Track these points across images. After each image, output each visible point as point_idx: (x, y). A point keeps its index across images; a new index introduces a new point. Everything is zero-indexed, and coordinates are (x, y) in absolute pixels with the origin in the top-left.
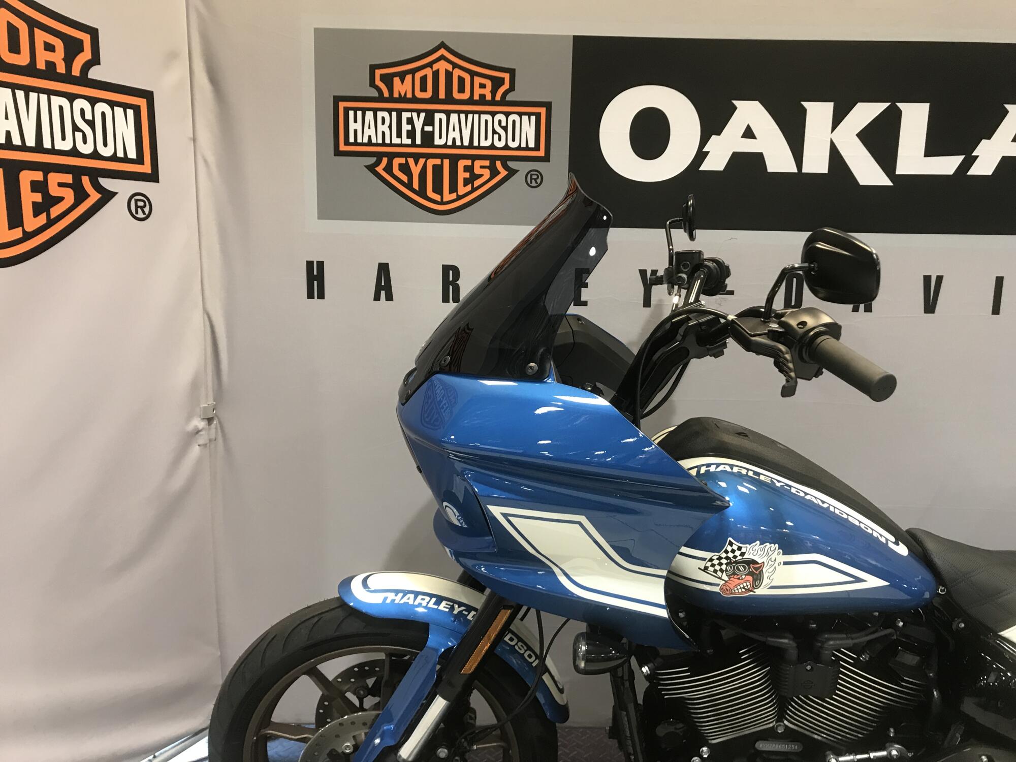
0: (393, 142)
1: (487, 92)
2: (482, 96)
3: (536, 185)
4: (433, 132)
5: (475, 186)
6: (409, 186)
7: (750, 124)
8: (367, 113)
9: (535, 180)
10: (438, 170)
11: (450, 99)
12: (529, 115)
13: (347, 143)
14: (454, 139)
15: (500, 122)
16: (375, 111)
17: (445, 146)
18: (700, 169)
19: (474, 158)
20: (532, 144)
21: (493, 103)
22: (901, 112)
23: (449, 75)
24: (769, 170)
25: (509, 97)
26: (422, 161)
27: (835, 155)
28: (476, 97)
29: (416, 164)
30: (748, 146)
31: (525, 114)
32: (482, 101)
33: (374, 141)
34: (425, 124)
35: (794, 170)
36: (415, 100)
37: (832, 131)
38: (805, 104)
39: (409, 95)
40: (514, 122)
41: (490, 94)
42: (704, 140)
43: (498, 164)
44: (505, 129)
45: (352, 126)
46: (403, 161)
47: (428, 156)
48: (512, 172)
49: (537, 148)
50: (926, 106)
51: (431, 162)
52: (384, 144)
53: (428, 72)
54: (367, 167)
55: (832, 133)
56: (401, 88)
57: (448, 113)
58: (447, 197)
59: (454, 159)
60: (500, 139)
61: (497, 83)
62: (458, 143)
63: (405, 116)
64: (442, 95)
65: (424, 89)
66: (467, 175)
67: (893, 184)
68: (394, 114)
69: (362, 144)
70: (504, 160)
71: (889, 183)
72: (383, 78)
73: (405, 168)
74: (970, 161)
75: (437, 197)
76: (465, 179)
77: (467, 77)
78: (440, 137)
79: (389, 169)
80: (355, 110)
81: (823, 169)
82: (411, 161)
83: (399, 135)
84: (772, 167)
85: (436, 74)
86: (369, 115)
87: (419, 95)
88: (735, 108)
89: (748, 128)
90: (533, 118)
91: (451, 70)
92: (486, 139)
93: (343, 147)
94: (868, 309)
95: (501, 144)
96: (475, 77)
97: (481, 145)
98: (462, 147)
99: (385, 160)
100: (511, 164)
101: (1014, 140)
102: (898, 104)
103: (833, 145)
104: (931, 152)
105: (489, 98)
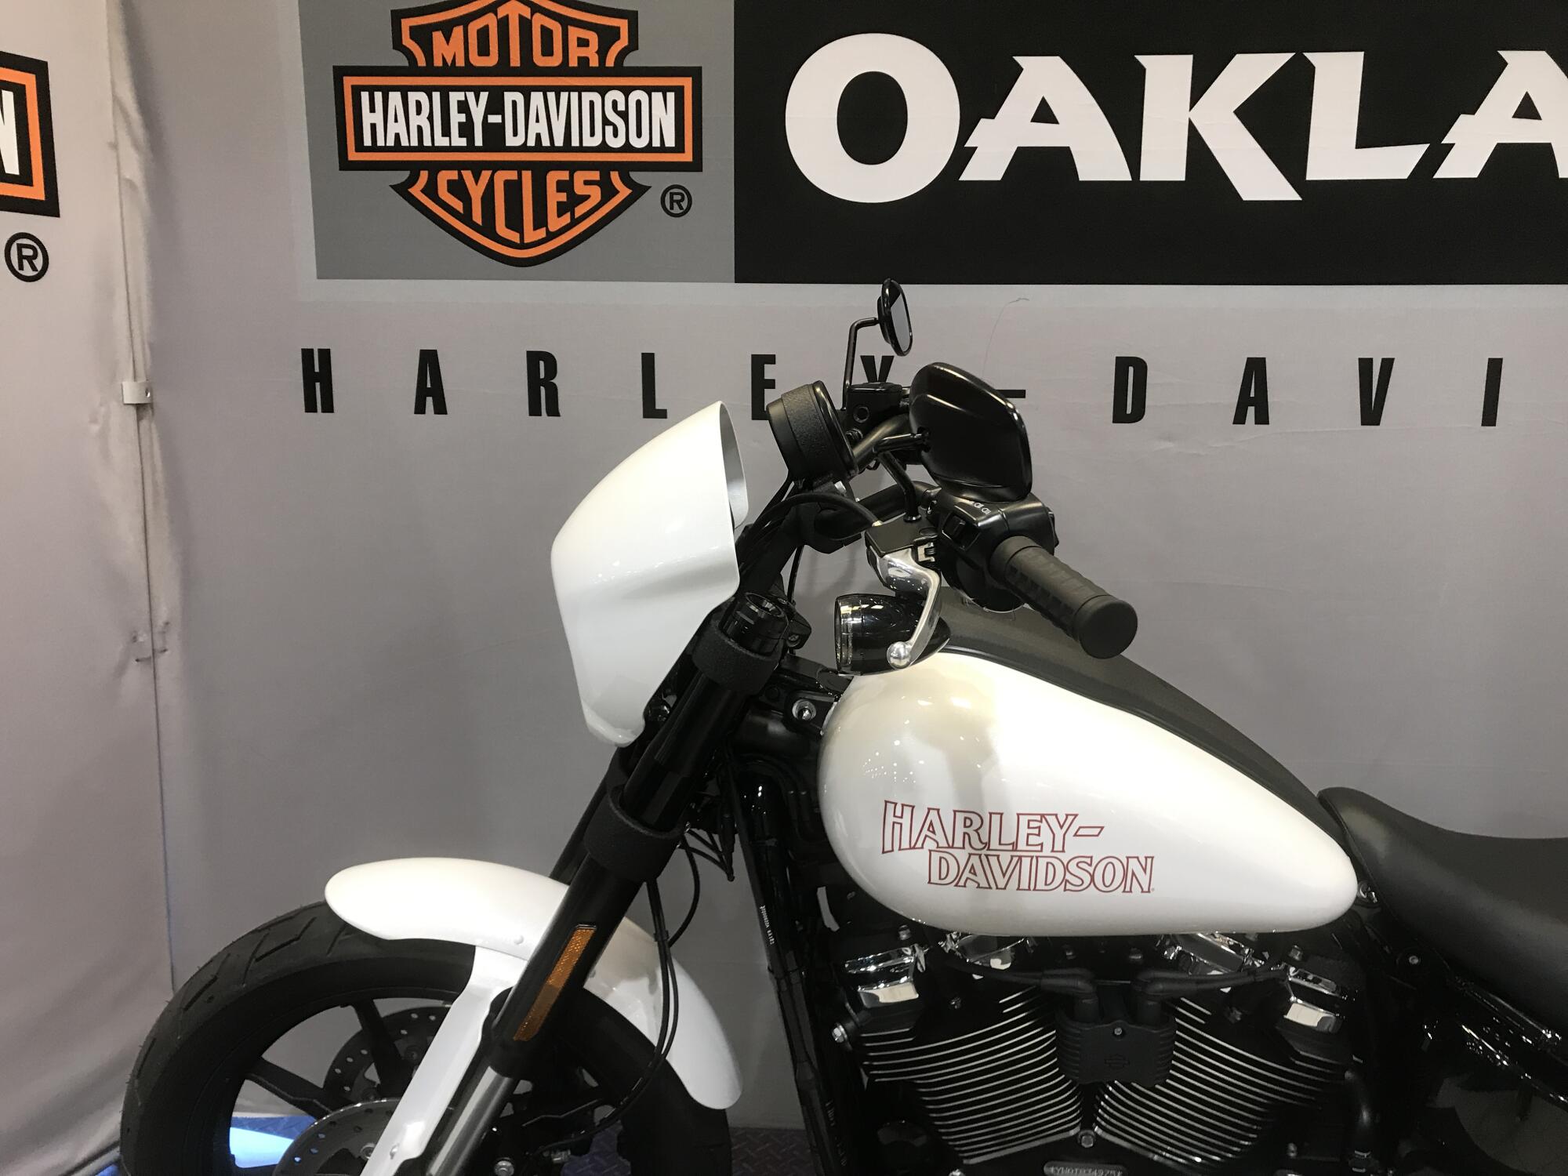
0: (436, 145)
1: (591, 53)
2: (583, 61)
3: (682, 211)
4: (502, 125)
5: (577, 216)
6: (466, 218)
8: (391, 94)
9: (677, 203)
10: (513, 190)
11: (528, 68)
12: (664, 90)
13: (360, 147)
14: (538, 136)
15: (615, 104)
16: (404, 91)
17: (524, 148)
18: (964, 177)
19: (573, 167)
20: (670, 142)
21: (602, 71)
23: (525, 25)
24: (1082, 178)
25: (630, 61)
26: (486, 175)
27: (1197, 148)
28: (573, 63)
29: (477, 180)
30: (1044, 137)
31: (657, 89)
32: (584, 69)
33: (404, 143)
34: (490, 110)
35: (1125, 176)
36: (470, 70)
37: (1191, 107)
39: (460, 63)
40: (639, 103)
41: (597, 55)
42: (967, 128)
43: (615, 176)
44: (624, 116)
45: (368, 118)
46: (453, 175)
47: (495, 166)
48: (638, 191)
49: (679, 147)
51: (502, 177)
52: (421, 148)
53: (490, 20)
54: (393, 187)
56: (446, 49)
57: (527, 92)
58: (531, 235)
59: (540, 171)
60: (616, 134)
61: (608, 36)
62: (546, 142)
63: (455, 97)
64: (515, 60)
65: (484, 51)
66: (563, 197)
67: (1300, 194)
68: (436, 96)
69: (385, 149)
70: (624, 169)
72: (415, 32)
73: (458, 189)
74: (1438, 153)
75: (514, 237)
76: (559, 203)
77: (556, 27)
78: (515, 134)
79: (431, 190)
80: (371, 90)
81: (1178, 174)
82: (467, 175)
83: (446, 132)
85: (503, 24)
86: (395, 98)
87: (478, 61)
89: (1043, 101)
90: (671, 96)
91: (529, 18)
92: (592, 134)
93: (353, 156)
94: (1262, 418)
95: (617, 143)
96: (571, 29)
97: (585, 145)
98: (552, 148)
99: (424, 175)
100: (637, 177)
101: (1518, 114)
102: (1307, 55)
103: (1192, 129)
104: (1365, 140)
105: (594, 62)
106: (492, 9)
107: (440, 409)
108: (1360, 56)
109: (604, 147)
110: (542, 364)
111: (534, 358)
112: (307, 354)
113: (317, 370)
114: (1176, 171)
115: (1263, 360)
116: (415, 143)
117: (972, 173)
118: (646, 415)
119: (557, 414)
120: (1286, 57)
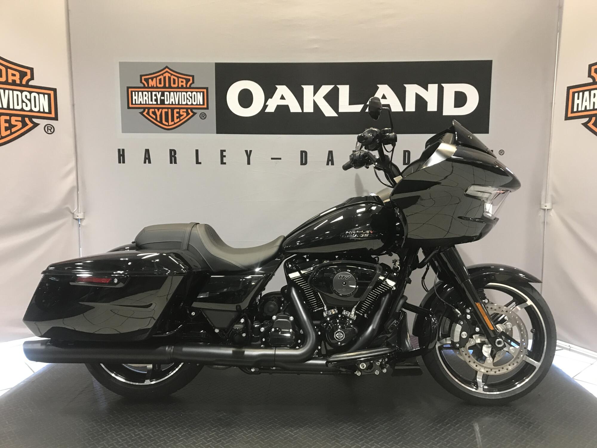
0: (150, 103)
1: (184, 84)
2: (182, 86)
3: (204, 118)
4: (164, 100)
5: (181, 119)
6: (156, 120)
8: (139, 92)
9: (203, 116)
10: (167, 113)
11: (170, 87)
12: (200, 92)
13: (132, 104)
14: (172, 102)
15: (189, 95)
16: (142, 92)
17: (169, 104)
18: (266, 111)
19: (180, 109)
20: (201, 103)
21: (186, 88)
23: (169, 78)
24: (291, 111)
25: (192, 86)
26: (160, 110)
27: (316, 105)
28: (180, 86)
29: (158, 110)
30: (283, 103)
31: (198, 92)
32: (182, 87)
33: (142, 103)
34: (161, 96)
35: (301, 111)
36: (157, 87)
37: (314, 96)
39: (155, 86)
40: (194, 95)
41: (185, 85)
42: (266, 101)
43: (189, 111)
44: (191, 98)
45: (134, 98)
46: (153, 110)
47: (163, 108)
48: (195, 114)
49: (204, 104)
51: (164, 111)
52: (146, 104)
53: (162, 77)
54: (140, 113)
56: (152, 83)
57: (170, 92)
58: (170, 123)
59: (173, 109)
60: (189, 101)
61: (188, 81)
62: (174, 103)
63: (154, 93)
64: (167, 85)
65: (160, 83)
66: (178, 115)
67: (339, 115)
68: (150, 93)
69: (138, 104)
70: (191, 109)
72: (145, 80)
73: (154, 113)
74: (366, 106)
75: (167, 124)
76: (177, 117)
77: (176, 78)
78: (167, 101)
79: (148, 113)
80: (135, 92)
81: (312, 111)
82: (156, 110)
83: (152, 101)
85: (165, 78)
86: (140, 93)
87: (159, 85)
89: (282, 96)
90: (202, 93)
91: (170, 76)
92: (184, 101)
93: (131, 106)
94: (333, 164)
95: (190, 103)
96: (179, 79)
97: (183, 103)
98: (175, 104)
99: (147, 110)
100: (194, 111)
101: (382, 98)
102: (337, 86)
103: (314, 101)
104: (351, 103)
105: (185, 86)
106: (162, 74)
107: (150, 162)
108: (348, 86)
109: (187, 104)
110: (173, 152)
111: (171, 151)
112: (119, 150)
113: (121, 153)
114: (312, 110)
115: (332, 151)
116: (144, 103)
118: (196, 164)
119: (176, 163)
120: (333, 86)
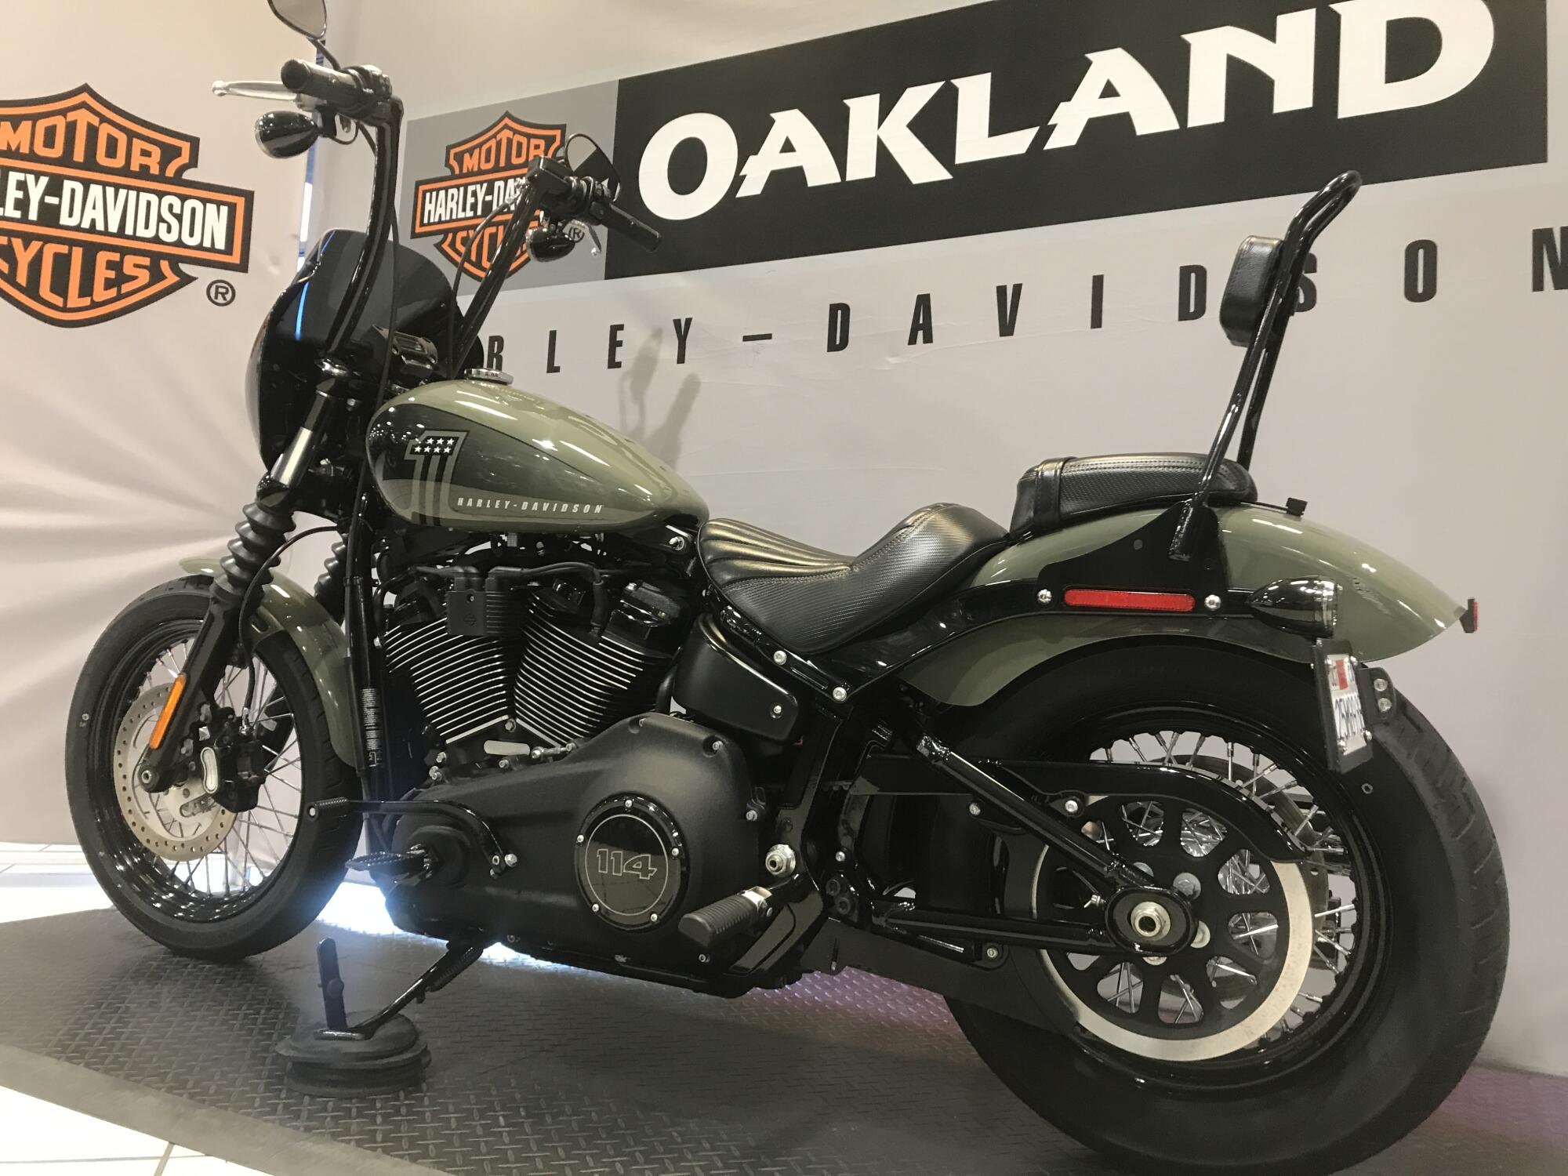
0: (459, 217)
1: (541, 152)
4: (491, 202)
7: (790, 138)
8: (440, 192)
11: (509, 166)
13: (422, 224)
16: (447, 189)
17: (502, 213)
18: (738, 196)
22: (955, 90)
23: (509, 142)
24: (811, 184)
27: (883, 155)
28: (531, 159)
30: (788, 161)
33: (443, 219)
34: (486, 194)
35: (838, 180)
36: (479, 172)
37: (880, 125)
38: (846, 101)
39: (476, 168)
41: (543, 154)
42: (741, 162)
45: (427, 207)
46: (464, 234)
50: (986, 78)
51: (488, 231)
52: (452, 220)
53: (492, 143)
54: (435, 245)
55: (879, 127)
56: (469, 163)
57: (506, 180)
61: (550, 142)
63: (471, 189)
64: (503, 163)
65: (488, 160)
67: (951, 174)
68: (461, 189)
69: (434, 223)
71: (947, 176)
72: (456, 156)
73: (466, 242)
74: (1046, 132)
77: (524, 141)
78: (498, 205)
79: (452, 244)
80: (431, 191)
81: (870, 172)
82: (471, 233)
83: (464, 209)
84: (812, 182)
85: (499, 144)
86: (442, 194)
87: (484, 166)
88: (773, 121)
89: (787, 141)
93: (418, 229)
94: (928, 338)
96: (532, 139)
99: (450, 236)
101: (1104, 95)
102: (955, 82)
103: (880, 143)
104: (995, 131)
108: (989, 75)
110: (496, 343)
111: (492, 341)
115: (928, 296)
117: (742, 193)
118: (549, 372)
120: (939, 85)
